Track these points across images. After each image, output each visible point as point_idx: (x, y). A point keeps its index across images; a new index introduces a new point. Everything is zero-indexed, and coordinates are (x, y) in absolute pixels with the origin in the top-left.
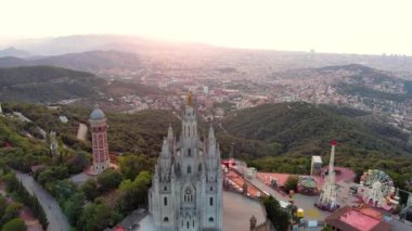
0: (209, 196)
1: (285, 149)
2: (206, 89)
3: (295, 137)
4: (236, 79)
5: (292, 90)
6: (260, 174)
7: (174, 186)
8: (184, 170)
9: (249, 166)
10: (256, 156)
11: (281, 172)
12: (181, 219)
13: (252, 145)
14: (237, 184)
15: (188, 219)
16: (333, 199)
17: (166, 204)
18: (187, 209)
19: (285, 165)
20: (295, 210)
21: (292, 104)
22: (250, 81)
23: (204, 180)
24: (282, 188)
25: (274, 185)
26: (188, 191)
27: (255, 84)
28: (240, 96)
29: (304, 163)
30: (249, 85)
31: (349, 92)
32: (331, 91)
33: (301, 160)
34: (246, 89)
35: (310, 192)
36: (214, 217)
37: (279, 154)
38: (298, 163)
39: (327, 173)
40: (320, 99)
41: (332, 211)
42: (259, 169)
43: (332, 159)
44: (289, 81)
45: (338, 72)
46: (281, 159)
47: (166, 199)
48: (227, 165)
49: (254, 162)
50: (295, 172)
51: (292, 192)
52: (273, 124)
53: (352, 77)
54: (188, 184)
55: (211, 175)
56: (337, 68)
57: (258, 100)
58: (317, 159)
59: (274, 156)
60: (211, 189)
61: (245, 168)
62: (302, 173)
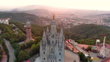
0: (59, 52)
1: (87, 37)
2: (66, 20)
3: (91, 34)
4: (74, 17)
5: (90, 21)
6: (79, 45)
7: (47, 48)
8: (51, 42)
9: (75, 42)
10: (78, 39)
11: (86, 44)
12: (49, 59)
13: (78, 36)
14: (71, 47)
15: (51, 60)
16: (104, 54)
17: (44, 54)
18: (52, 56)
19: (87, 42)
20: (90, 58)
21: (90, 24)
22: (78, 18)
23: (57, 46)
24: (86, 49)
25: (83, 48)
26: (52, 50)
27: (80, 19)
28: (75, 22)
29: (93, 42)
30: (78, 19)
31: (107, 22)
32: (102, 21)
33: (92, 40)
34: (77, 20)
35: (95, 52)
36: (61, 59)
37: (86, 38)
38: (91, 42)
39: (102, 46)
40: (98, 23)
41: (103, 59)
42: (79, 43)
43: (104, 41)
44: (89, 18)
45: (104, 16)
46: (86, 40)
47: (44, 52)
48: (68, 41)
49: (77, 40)
50: (91, 45)
51: (89, 51)
52: (84, 30)
53: (109, 17)
54: (52, 47)
55: (60, 44)
56: (104, 15)
57: (80, 23)
58: (98, 41)
59: (84, 39)
60: (60, 50)
61: (74, 42)
62: (93, 45)
